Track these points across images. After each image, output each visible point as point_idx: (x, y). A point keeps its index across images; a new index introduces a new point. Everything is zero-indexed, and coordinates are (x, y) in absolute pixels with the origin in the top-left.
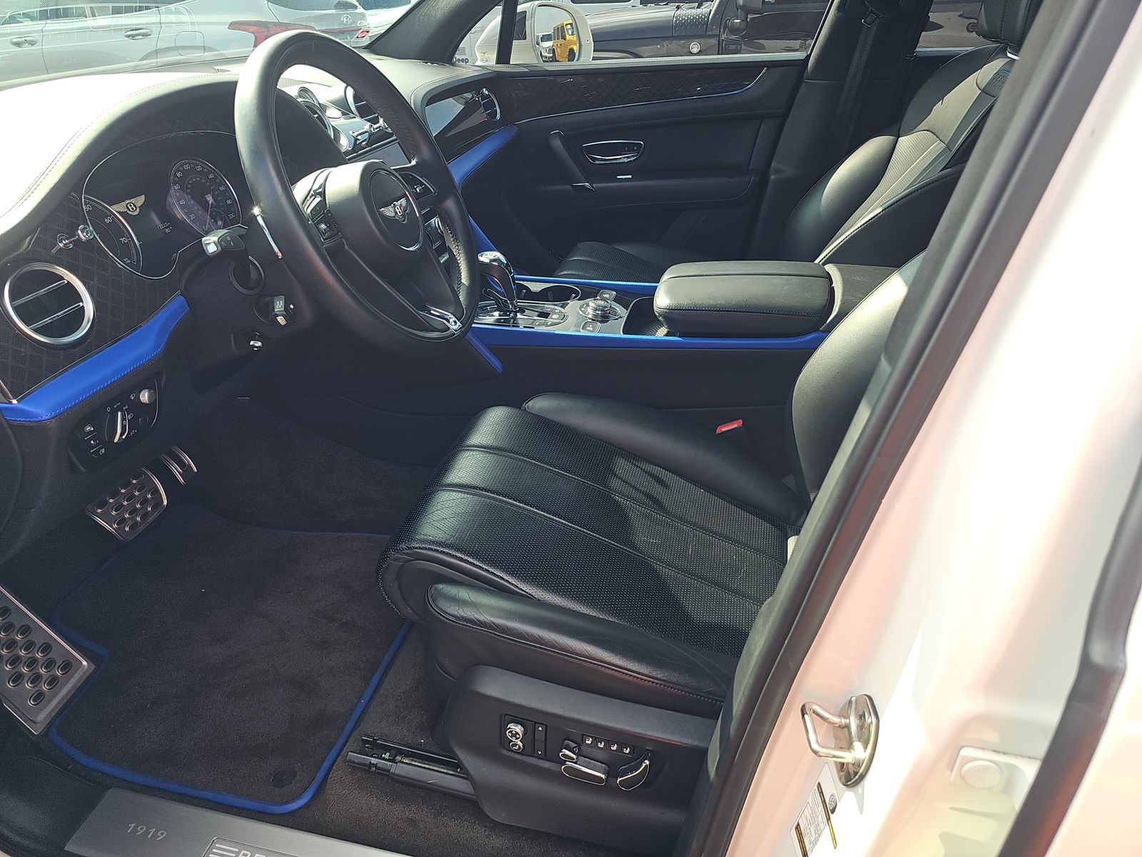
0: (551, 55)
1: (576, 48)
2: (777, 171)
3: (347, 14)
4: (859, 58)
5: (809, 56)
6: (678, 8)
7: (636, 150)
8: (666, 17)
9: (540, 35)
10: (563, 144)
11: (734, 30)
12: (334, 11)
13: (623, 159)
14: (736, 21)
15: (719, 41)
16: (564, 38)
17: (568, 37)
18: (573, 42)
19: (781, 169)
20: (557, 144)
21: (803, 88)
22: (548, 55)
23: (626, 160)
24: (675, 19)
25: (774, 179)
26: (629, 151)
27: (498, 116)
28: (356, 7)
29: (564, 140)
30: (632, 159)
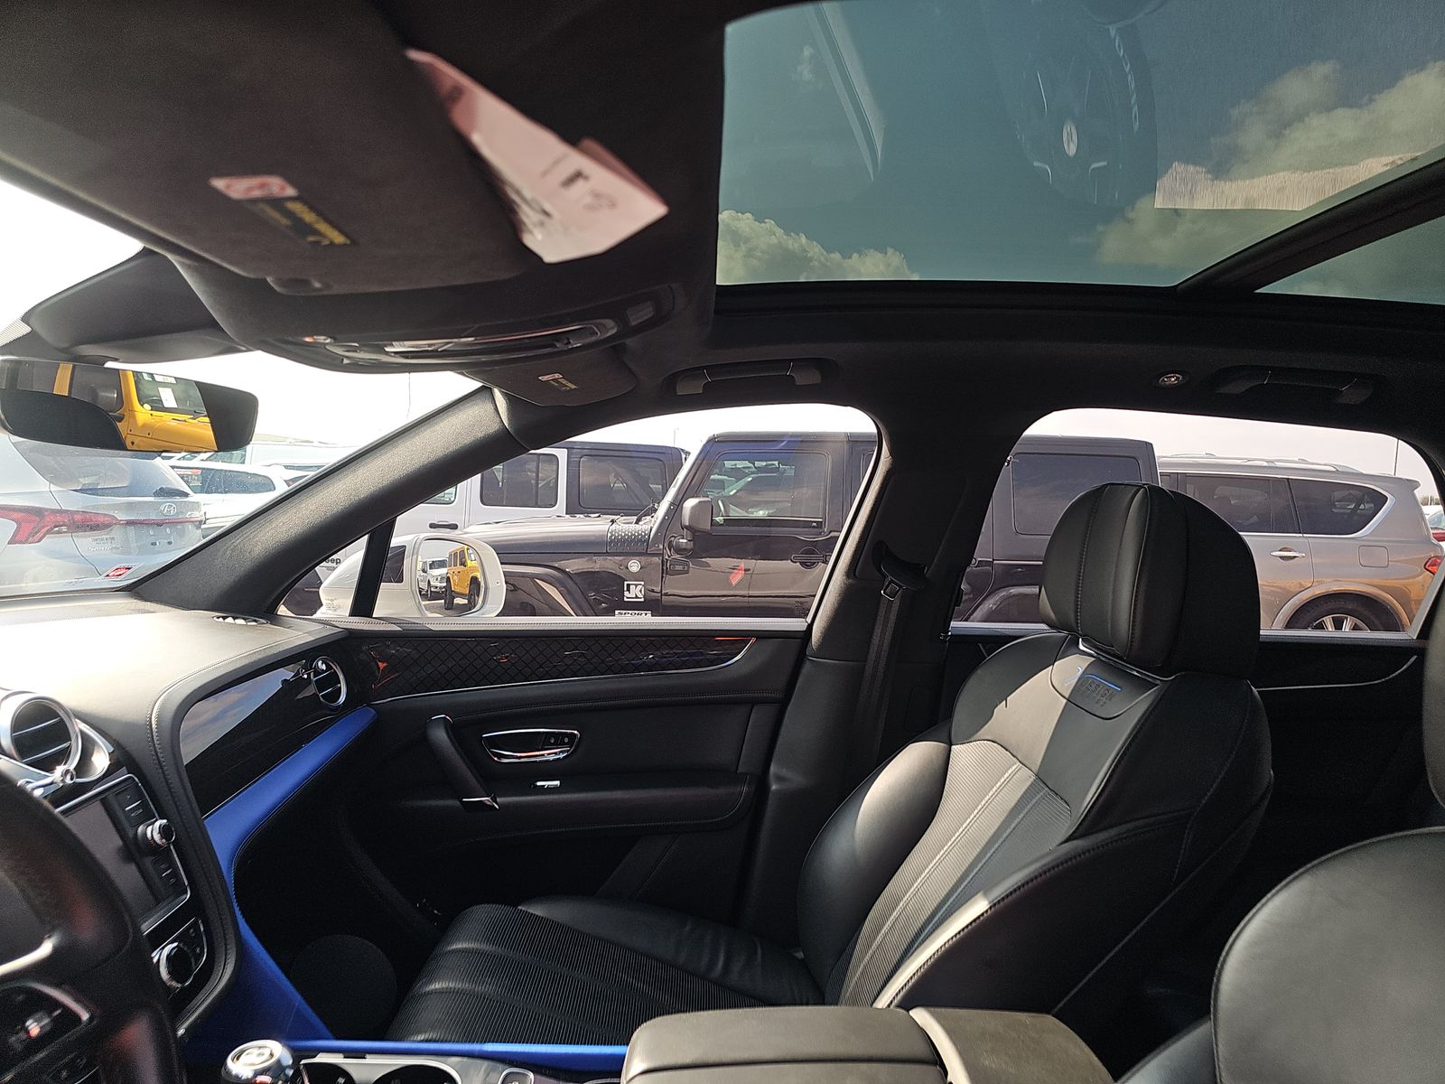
0: (445, 584)
1: (479, 575)
2: (780, 779)
3: (172, 502)
4: (882, 636)
5: (810, 626)
6: (613, 521)
7: (567, 744)
8: (599, 531)
9: (429, 561)
10: (449, 737)
11: (679, 550)
12: (152, 499)
13: (549, 755)
14: (681, 540)
15: (663, 561)
16: (463, 564)
17: (469, 563)
18: (474, 569)
19: (784, 776)
20: (440, 736)
21: (807, 668)
22: (439, 585)
23: (552, 758)
24: (609, 535)
25: (776, 790)
26: (556, 745)
27: (342, 698)
28: (186, 495)
29: (452, 729)
30: (562, 756)
